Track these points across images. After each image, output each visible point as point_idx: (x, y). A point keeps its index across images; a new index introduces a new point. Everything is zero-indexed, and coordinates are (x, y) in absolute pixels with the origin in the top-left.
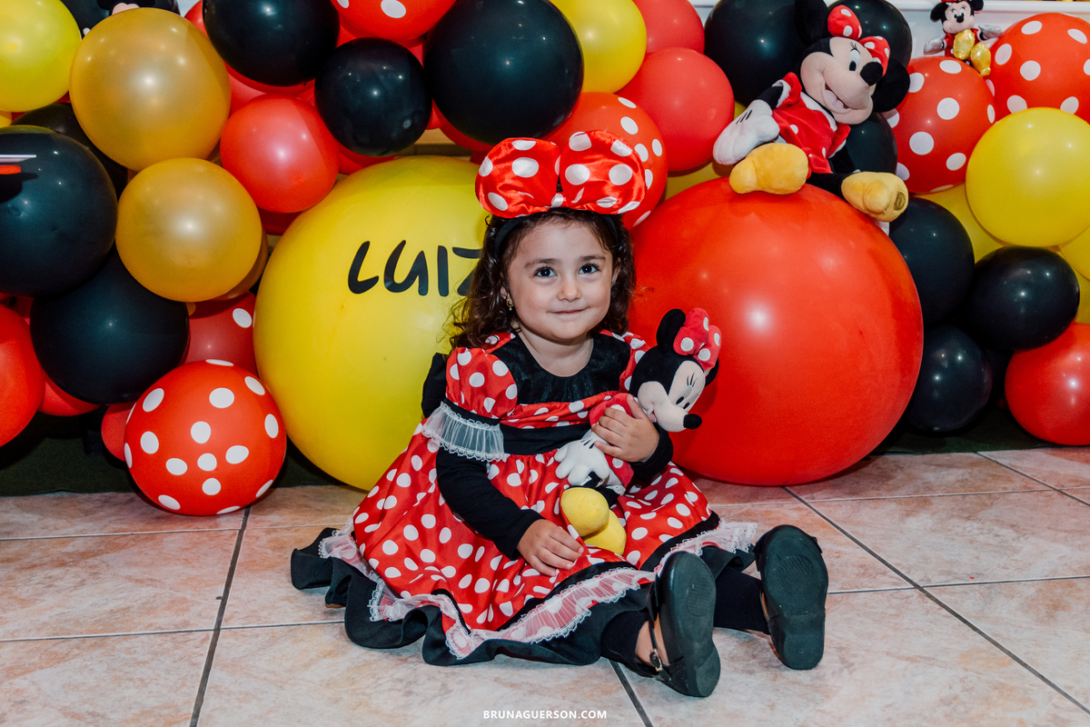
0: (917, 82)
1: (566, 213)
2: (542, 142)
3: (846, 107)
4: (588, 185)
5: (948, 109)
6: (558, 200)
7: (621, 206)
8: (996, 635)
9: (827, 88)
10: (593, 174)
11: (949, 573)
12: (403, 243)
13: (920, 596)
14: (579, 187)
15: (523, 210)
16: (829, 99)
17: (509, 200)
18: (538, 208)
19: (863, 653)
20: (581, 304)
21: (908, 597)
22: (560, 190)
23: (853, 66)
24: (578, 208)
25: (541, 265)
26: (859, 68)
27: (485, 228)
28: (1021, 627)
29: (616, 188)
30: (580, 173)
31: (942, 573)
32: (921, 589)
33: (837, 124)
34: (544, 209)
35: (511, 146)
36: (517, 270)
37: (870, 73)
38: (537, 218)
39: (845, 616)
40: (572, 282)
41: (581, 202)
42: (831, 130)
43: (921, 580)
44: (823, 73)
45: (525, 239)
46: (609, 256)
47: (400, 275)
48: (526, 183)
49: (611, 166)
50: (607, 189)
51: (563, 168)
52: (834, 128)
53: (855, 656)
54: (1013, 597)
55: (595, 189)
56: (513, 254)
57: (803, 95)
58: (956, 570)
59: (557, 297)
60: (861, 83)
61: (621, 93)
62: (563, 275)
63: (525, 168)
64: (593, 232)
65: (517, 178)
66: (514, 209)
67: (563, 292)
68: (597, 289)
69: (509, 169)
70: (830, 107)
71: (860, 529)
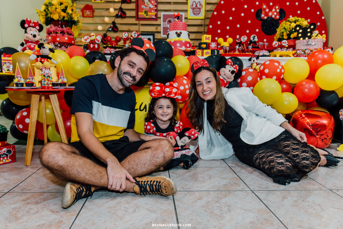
0: (244, 73)
1: (165, 97)
2: (161, 84)
3: (228, 78)
4: (169, 92)
5: (250, 78)
6: (164, 95)
7: (175, 96)
8: (267, 205)
9: (224, 75)
10: (170, 90)
11: (260, 187)
12: (143, 103)
13: (251, 193)
14: (167, 92)
15: (157, 96)
16: (225, 77)
17: (155, 94)
18: (160, 96)
19: (234, 207)
20: (167, 114)
21: (248, 193)
22: (164, 93)
23: (230, 71)
24: (167, 96)
25: (160, 106)
26: (231, 71)
27: (151, 100)
28: (274, 203)
29: (174, 93)
30: (167, 90)
31: (258, 187)
32: (252, 191)
33: (227, 81)
34: (161, 96)
35: (155, 84)
36: (156, 108)
37: (233, 72)
38: (160, 98)
39: (232, 197)
40: (165, 110)
41: (168, 95)
42: (225, 83)
43: (253, 189)
44: (224, 72)
45: (157, 101)
46: (172, 106)
47: (142, 108)
48: (158, 91)
49: (173, 88)
50: (172, 93)
51: (165, 89)
52: (226, 82)
53: (232, 208)
54: (274, 194)
55: (170, 93)
56: (155, 105)
57: (220, 76)
58: (261, 186)
59: (163, 112)
60: (231, 74)
61: (184, 76)
62: (164, 108)
63: (158, 88)
64: (170, 101)
65: (156, 90)
66: (156, 96)
67: (164, 111)
68: (170, 111)
69: (155, 88)
70: (225, 78)
71: (241, 174)
